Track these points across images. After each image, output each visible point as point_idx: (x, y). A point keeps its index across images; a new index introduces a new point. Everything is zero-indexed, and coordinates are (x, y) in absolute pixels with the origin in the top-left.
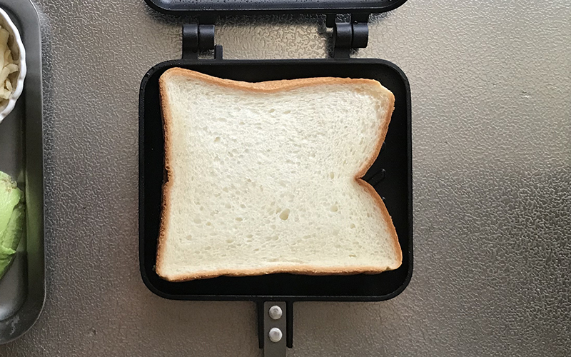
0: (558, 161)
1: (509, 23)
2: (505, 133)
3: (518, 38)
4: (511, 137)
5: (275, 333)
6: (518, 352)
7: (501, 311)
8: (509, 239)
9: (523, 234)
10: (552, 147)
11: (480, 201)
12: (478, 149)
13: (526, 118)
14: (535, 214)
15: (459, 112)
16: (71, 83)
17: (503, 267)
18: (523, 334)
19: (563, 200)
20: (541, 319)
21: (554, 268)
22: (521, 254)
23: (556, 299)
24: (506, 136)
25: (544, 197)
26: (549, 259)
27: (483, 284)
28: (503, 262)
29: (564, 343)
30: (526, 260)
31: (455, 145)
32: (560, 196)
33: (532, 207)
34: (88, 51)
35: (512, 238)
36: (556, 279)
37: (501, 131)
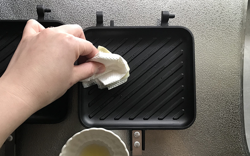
0: (233, 61)
1: (216, 3)
2: (211, 48)
3: (219, 9)
4: (214, 50)
6: (212, 140)
7: (206, 123)
8: (211, 93)
9: (217, 90)
10: (231, 55)
11: (200, 76)
12: (200, 54)
13: (220, 43)
14: (222, 83)
16: (29, 16)
17: (208, 104)
18: (215, 133)
19: (234, 77)
20: (222, 127)
21: (229, 106)
22: (216, 99)
23: (229, 119)
24: (212, 50)
25: (227, 76)
26: (227, 102)
27: (199, 111)
28: (208, 102)
29: (231, 138)
30: (218, 101)
32: (233, 76)
33: (221, 80)
34: (38, 3)
35: (212, 92)
36: (230, 110)
37: (210, 47)
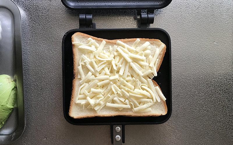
0: (227, 68)
1: (209, 14)
2: (207, 57)
3: (212, 20)
4: (209, 59)
5: (118, 137)
6: (212, 142)
7: (205, 127)
8: (208, 99)
9: (214, 97)
10: (225, 63)
11: (197, 84)
12: (197, 64)
13: (215, 52)
14: (218, 89)
15: (189, 49)
16: (35, 39)
17: (206, 109)
18: (214, 135)
19: (229, 83)
20: (220, 129)
21: (226, 110)
22: (213, 104)
23: (226, 121)
24: (207, 59)
25: (222, 82)
26: (224, 106)
27: (198, 116)
28: (206, 108)
29: (229, 138)
30: (215, 107)
31: (188, 62)
32: (228, 82)
33: (217, 86)
34: (41, 26)
35: (209, 98)
36: (226, 114)
37: (205, 57)
